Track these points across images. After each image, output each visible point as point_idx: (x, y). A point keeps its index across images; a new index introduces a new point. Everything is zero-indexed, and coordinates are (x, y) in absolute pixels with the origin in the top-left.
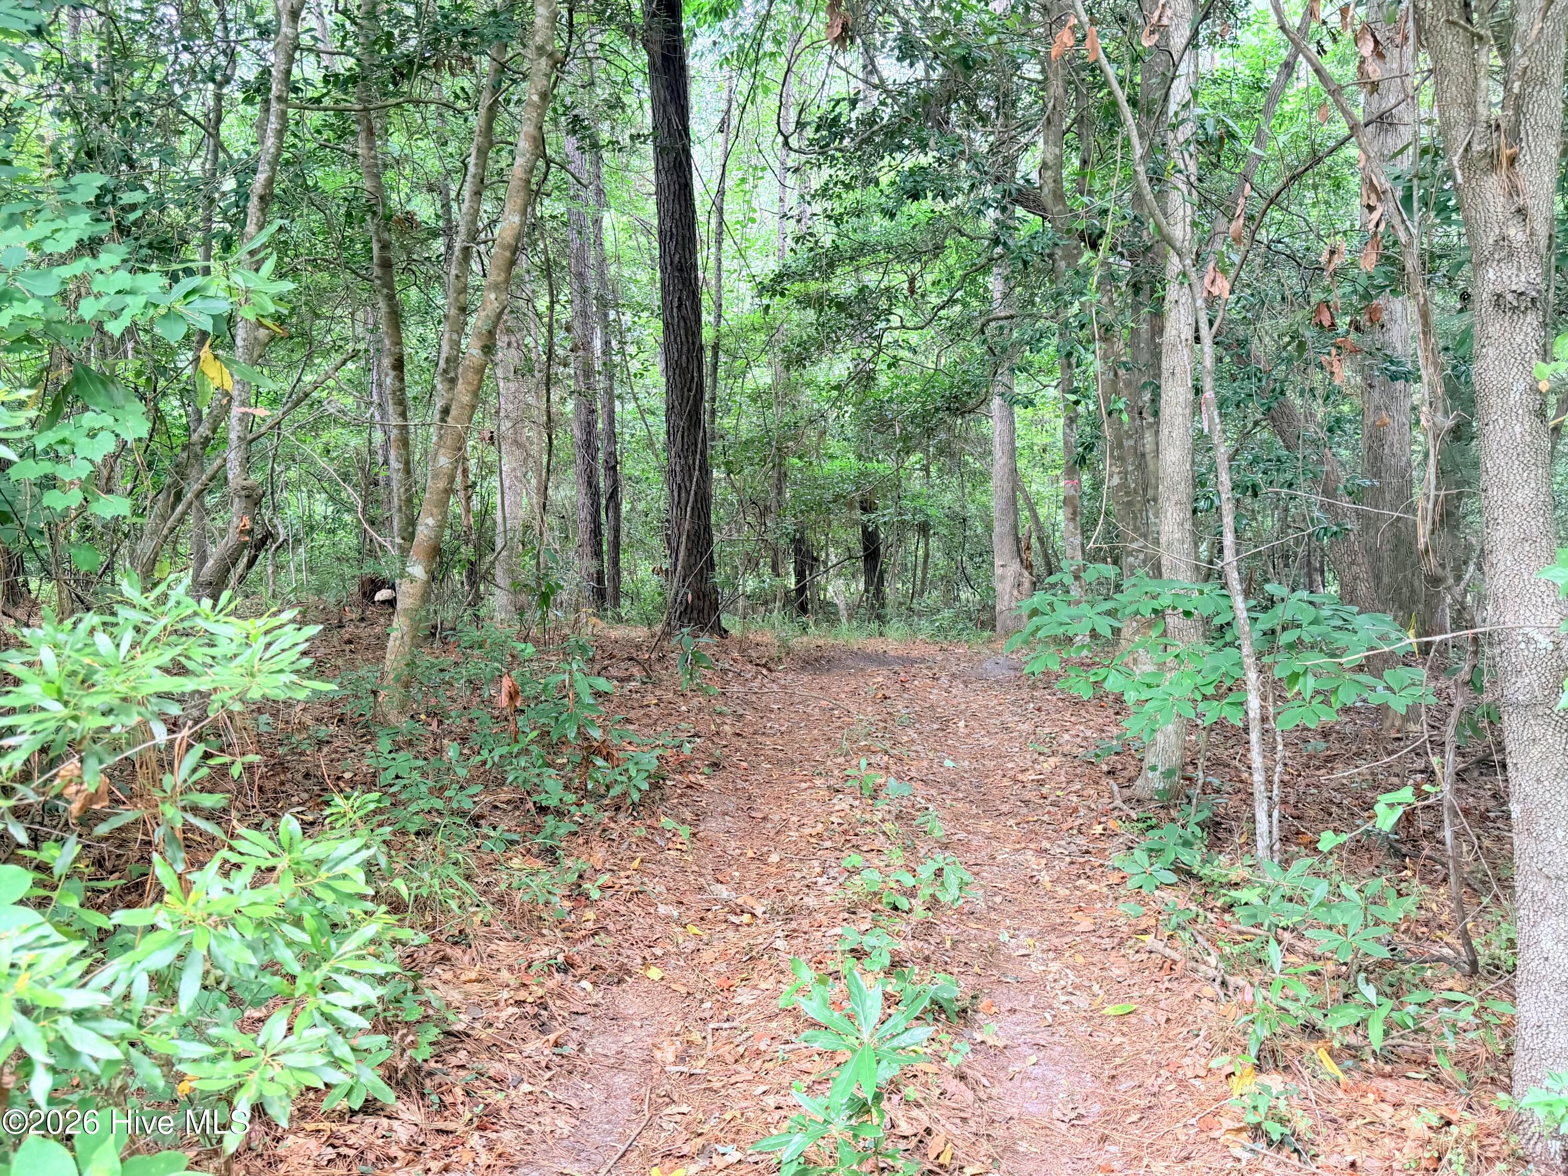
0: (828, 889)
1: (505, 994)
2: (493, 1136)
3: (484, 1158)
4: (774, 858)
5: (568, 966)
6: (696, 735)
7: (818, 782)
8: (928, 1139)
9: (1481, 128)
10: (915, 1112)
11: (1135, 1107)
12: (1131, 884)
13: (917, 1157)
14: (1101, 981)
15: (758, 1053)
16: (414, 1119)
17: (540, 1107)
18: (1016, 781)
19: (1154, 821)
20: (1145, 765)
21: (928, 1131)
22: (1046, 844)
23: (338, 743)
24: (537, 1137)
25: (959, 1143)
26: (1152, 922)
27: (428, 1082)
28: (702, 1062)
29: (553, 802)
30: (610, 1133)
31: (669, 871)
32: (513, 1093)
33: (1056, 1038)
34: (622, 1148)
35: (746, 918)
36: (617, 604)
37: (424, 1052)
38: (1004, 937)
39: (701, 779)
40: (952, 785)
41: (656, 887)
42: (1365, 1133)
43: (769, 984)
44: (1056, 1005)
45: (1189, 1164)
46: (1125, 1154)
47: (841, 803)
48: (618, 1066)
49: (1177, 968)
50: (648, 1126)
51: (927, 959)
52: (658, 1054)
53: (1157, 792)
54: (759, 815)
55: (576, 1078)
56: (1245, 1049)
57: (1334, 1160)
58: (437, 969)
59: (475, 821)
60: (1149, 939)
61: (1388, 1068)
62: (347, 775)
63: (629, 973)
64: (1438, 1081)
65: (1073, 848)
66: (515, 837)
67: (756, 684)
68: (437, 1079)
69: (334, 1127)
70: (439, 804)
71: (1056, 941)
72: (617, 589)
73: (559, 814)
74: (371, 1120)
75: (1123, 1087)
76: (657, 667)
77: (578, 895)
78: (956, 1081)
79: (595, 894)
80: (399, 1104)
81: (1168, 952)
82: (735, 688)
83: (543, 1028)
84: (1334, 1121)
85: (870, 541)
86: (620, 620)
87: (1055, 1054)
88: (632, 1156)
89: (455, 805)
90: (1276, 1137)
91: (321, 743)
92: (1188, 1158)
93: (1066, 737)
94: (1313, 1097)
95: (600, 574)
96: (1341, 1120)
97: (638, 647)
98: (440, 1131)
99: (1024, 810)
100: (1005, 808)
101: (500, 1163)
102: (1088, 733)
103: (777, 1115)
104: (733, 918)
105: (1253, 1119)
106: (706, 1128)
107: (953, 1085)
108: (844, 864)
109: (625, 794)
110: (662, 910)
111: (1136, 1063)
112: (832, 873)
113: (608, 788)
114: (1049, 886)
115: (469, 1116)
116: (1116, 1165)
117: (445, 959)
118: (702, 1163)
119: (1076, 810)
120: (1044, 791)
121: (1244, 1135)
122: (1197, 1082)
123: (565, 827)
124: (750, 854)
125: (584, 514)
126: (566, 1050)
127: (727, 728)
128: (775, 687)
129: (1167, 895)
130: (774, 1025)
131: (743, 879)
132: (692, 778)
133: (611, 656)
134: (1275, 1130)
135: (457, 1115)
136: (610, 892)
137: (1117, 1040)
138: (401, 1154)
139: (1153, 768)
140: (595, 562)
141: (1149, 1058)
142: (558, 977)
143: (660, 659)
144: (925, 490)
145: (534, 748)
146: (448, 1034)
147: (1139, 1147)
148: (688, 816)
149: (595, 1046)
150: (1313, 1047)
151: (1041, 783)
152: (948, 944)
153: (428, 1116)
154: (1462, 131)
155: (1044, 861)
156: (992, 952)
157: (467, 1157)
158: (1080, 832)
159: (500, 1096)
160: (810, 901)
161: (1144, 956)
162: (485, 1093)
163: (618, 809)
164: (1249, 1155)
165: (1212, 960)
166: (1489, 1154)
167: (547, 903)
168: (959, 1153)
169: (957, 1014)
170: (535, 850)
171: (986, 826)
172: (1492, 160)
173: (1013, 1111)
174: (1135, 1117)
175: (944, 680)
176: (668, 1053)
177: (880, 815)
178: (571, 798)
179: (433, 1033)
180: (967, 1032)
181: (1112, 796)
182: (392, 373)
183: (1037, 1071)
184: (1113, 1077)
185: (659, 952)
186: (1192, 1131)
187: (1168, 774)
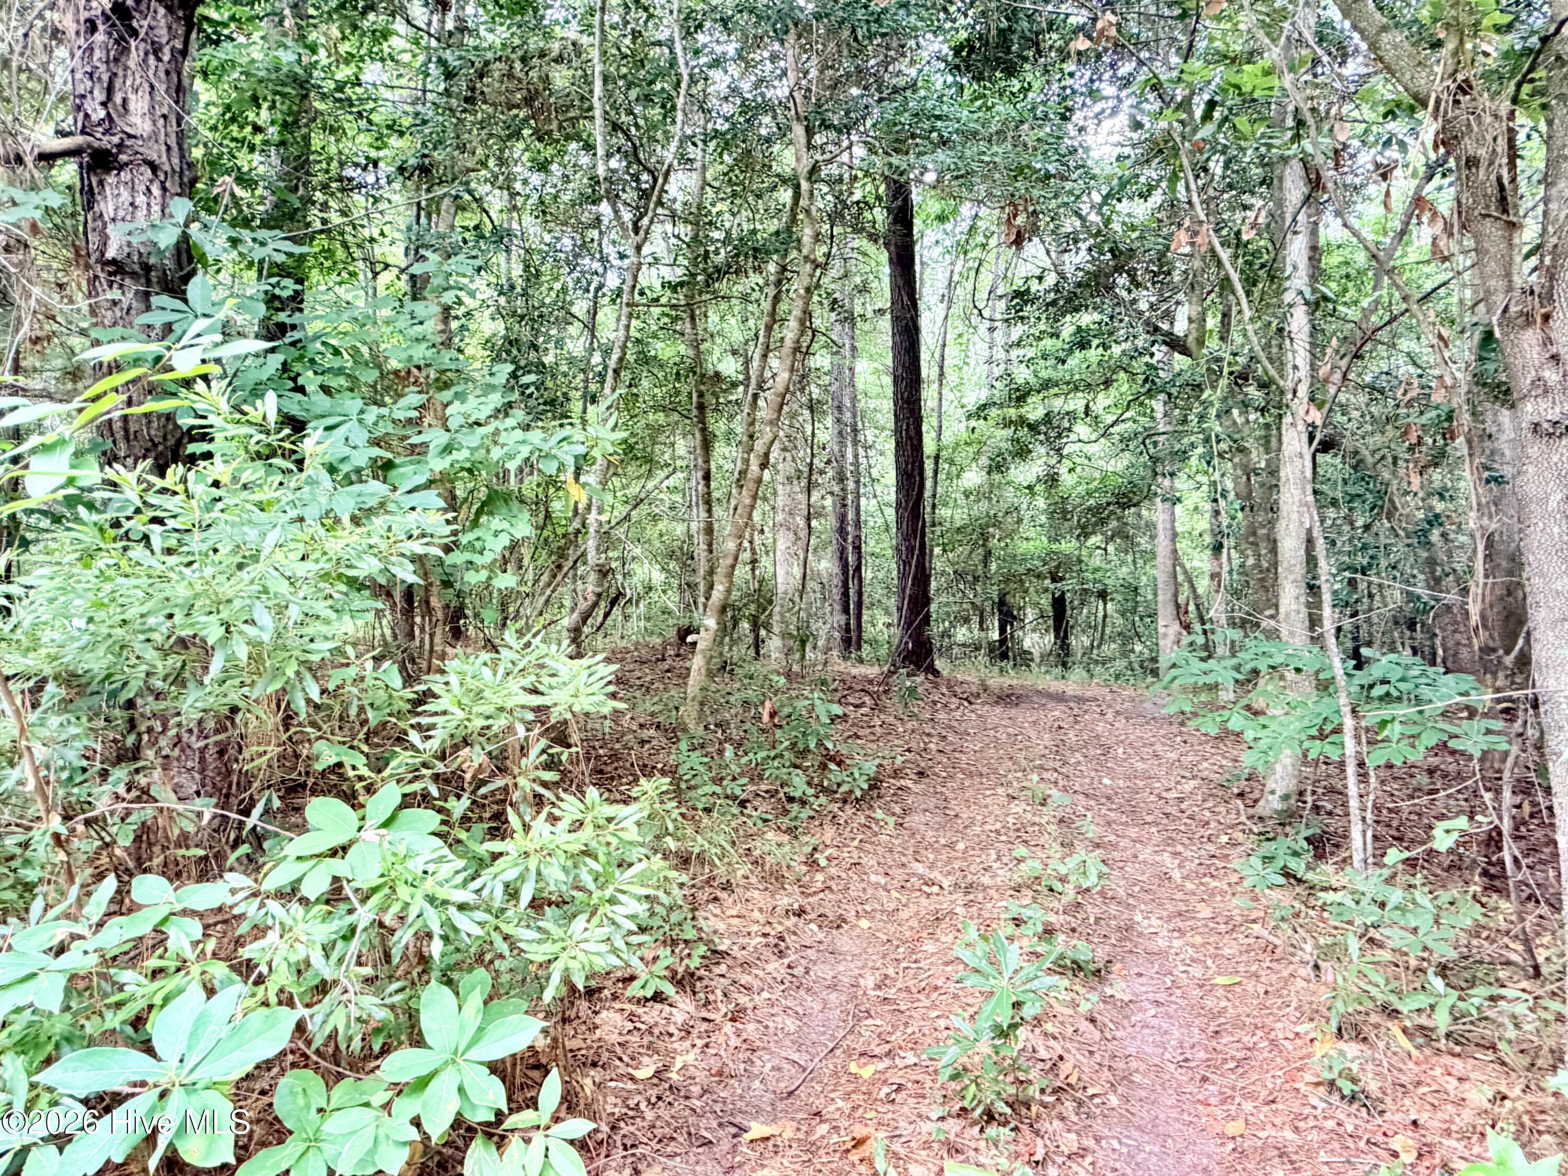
0: (1000, 872)
1: (755, 928)
2: (741, 1026)
3: (734, 1042)
4: (961, 846)
5: (801, 912)
6: (909, 751)
7: (1000, 791)
8: (1060, 1064)
9: (1517, 293)
10: (1052, 1043)
11: (1233, 1058)
12: (1247, 883)
13: (1050, 1076)
14: (1215, 957)
15: (936, 988)
16: (688, 1009)
17: (775, 1010)
18: (1161, 798)
19: (1271, 835)
20: (1267, 789)
21: (1061, 1058)
22: (1180, 848)
23: (654, 742)
24: (771, 1031)
25: (1086, 1070)
26: (1262, 914)
27: (698, 984)
28: (894, 990)
29: (797, 794)
30: (824, 1033)
31: (880, 850)
32: (756, 997)
33: (1173, 998)
34: (831, 1045)
35: (935, 889)
36: (859, 648)
37: (695, 962)
38: (1138, 918)
39: (909, 784)
40: (1108, 798)
41: (869, 861)
42: (1429, 1098)
43: (950, 938)
44: (1176, 973)
45: (1274, 1106)
46: (1221, 1093)
47: (1017, 808)
48: (833, 987)
49: (1278, 951)
50: (851, 1032)
51: (1073, 930)
52: (862, 982)
53: (1276, 812)
54: (952, 813)
55: (802, 992)
56: (1328, 1020)
57: (1398, 1117)
58: (711, 906)
59: (743, 804)
60: (1256, 927)
61: (1458, 1049)
62: (660, 766)
63: (845, 921)
64: (1503, 1064)
65: (1203, 852)
66: (769, 817)
67: (957, 714)
68: (705, 982)
69: (634, 1008)
70: (718, 790)
71: (1180, 924)
72: (860, 637)
73: (803, 803)
74: (658, 1006)
75: (1224, 1041)
76: (883, 697)
77: (812, 863)
78: (1087, 1023)
79: (823, 862)
80: (677, 997)
81: (1271, 938)
82: (942, 716)
83: (781, 954)
84: (1403, 1086)
85: (1059, 603)
86: (861, 661)
87: (1171, 1010)
88: (838, 1052)
89: (729, 792)
90: (1346, 1092)
91: (643, 742)
92: (1273, 1102)
93: (1205, 764)
94: (1385, 1064)
95: (848, 624)
96: (1410, 1087)
97: (871, 682)
98: (704, 1019)
99: (1165, 821)
100: (1149, 819)
101: (745, 1046)
102: (1224, 762)
103: (945, 1033)
104: (925, 888)
105: (1328, 1076)
106: (893, 1038)
107: (1085, 1026)
108: (1014, 854)
109: (851, 792)
110: (873, 878)
111: (1239, 1024)
112: (1005, 860)
113: (839, 785)
114: (1179, 881)
115: (724, 1010)
116: (1212, 1100)
117: (716, 899)
118: (887, 1062)
119: (1207, 823)
120: (1183, 806)
121: (1322, 1088)
122: (1286, 1043)
123: (806, 813)
124: (943, 841)
125: (837, 581)
126: (795, 972)
127: (932, 746)
128: (973, 716)
129: (1276, 894)
130: (949, 968)
131: (936, 860)
132: (902, 782)
133: (850, 688)
134: (1347, 1087)
135: (718, 1009)
136: (835, 862)
137: (1223, 1004)
138: (676, 1032)
139: (1272, 792)
140: (844, 617)
141: (1248, 1021)
142: (794, 919)
143: (885, 692)
144: (1103, 565)
145: (786, 753)
146: (715, 952)
147: (1233, 1088)
148: (898, 810)
149: (819, 971)
150: (1390, 1024)
151: (1181, 800)
152: (1092, 920)
153: (697, 1007)
154: (1501, 296)
155: (1177, 862)
156: (1128, 928)
157: (721, 1040)
158: (1209, 840)
159: (747, 999)
160: (986, 880)
161: (1252, 941)
162: (736, 995)
163: (845, 801)
164: (1324, 1105)
165: (1308, 948)
166: (1541, 1128)
167: (789, 867)
168: (1084, 1077)
169: (1093, 974)
170: (783, 828)
171: (1133, 832)
172: (1528, 319)
173: (1132, 1050)
174: (1232, 1065)
175: (1110, 716)
176: (869, 982)
177: (1046, 818)
178: (811, 791)
179: (702, 949)
180: (1099, 987)
181: (1238, 813)
182: (702, 482)
183: (1154, 1022)
184: (1217, 1032)
185: (868, 908)
186: (1279, 1081)
187: (1286, 797)
